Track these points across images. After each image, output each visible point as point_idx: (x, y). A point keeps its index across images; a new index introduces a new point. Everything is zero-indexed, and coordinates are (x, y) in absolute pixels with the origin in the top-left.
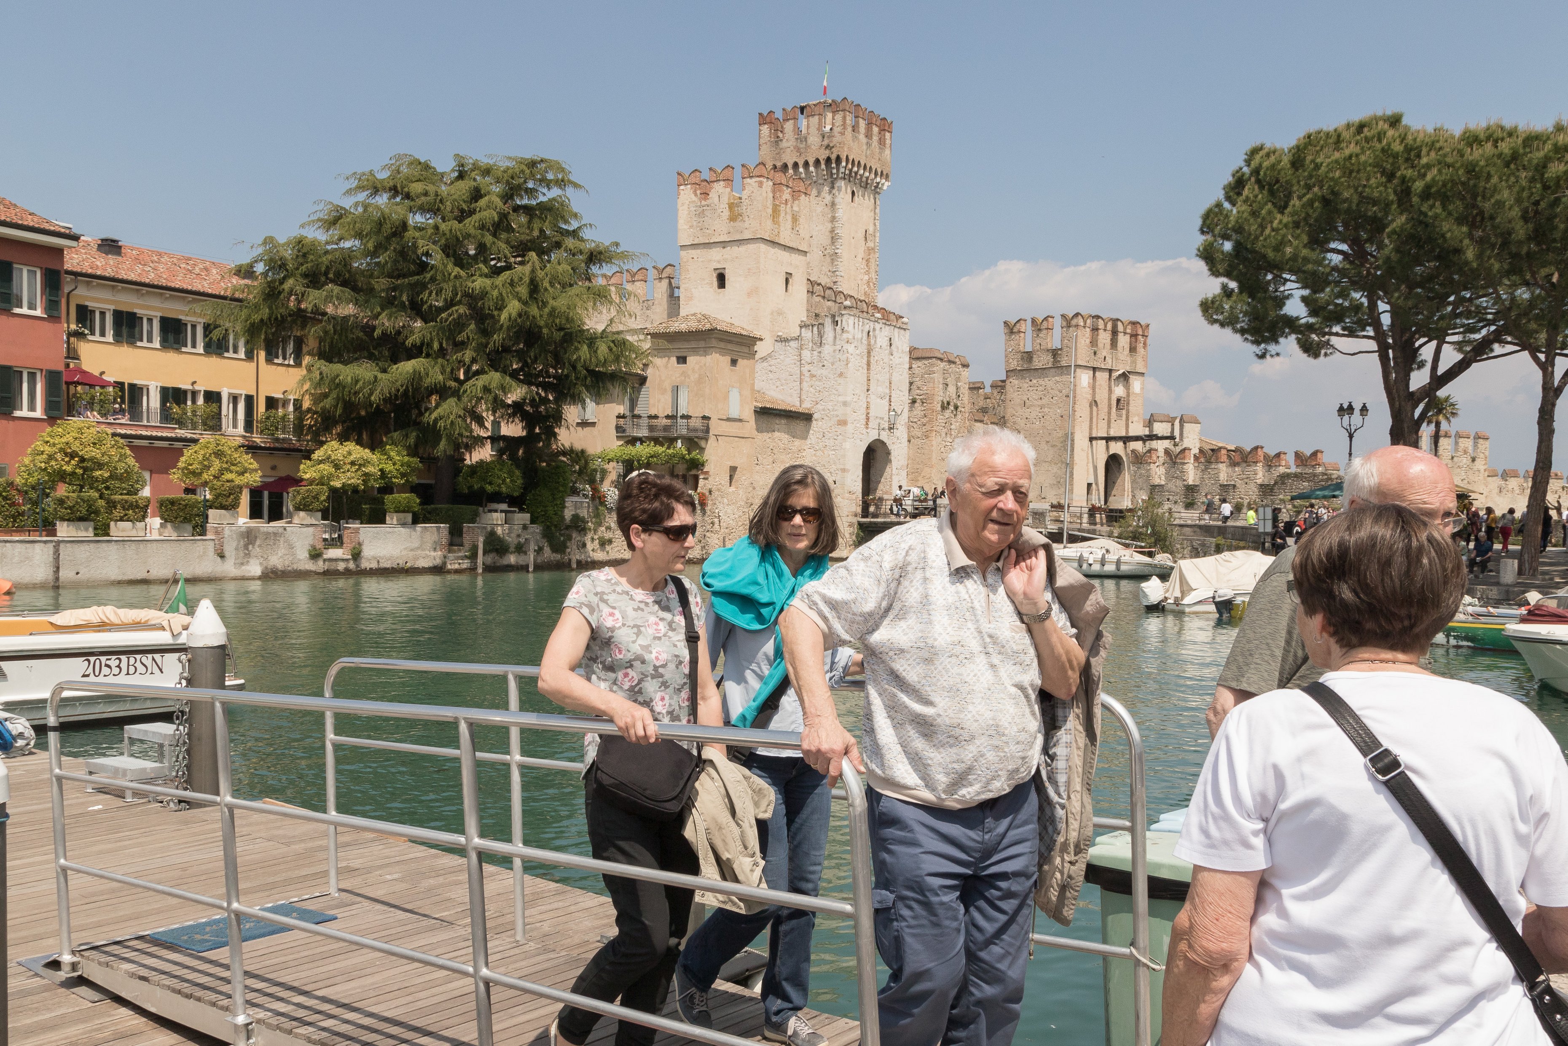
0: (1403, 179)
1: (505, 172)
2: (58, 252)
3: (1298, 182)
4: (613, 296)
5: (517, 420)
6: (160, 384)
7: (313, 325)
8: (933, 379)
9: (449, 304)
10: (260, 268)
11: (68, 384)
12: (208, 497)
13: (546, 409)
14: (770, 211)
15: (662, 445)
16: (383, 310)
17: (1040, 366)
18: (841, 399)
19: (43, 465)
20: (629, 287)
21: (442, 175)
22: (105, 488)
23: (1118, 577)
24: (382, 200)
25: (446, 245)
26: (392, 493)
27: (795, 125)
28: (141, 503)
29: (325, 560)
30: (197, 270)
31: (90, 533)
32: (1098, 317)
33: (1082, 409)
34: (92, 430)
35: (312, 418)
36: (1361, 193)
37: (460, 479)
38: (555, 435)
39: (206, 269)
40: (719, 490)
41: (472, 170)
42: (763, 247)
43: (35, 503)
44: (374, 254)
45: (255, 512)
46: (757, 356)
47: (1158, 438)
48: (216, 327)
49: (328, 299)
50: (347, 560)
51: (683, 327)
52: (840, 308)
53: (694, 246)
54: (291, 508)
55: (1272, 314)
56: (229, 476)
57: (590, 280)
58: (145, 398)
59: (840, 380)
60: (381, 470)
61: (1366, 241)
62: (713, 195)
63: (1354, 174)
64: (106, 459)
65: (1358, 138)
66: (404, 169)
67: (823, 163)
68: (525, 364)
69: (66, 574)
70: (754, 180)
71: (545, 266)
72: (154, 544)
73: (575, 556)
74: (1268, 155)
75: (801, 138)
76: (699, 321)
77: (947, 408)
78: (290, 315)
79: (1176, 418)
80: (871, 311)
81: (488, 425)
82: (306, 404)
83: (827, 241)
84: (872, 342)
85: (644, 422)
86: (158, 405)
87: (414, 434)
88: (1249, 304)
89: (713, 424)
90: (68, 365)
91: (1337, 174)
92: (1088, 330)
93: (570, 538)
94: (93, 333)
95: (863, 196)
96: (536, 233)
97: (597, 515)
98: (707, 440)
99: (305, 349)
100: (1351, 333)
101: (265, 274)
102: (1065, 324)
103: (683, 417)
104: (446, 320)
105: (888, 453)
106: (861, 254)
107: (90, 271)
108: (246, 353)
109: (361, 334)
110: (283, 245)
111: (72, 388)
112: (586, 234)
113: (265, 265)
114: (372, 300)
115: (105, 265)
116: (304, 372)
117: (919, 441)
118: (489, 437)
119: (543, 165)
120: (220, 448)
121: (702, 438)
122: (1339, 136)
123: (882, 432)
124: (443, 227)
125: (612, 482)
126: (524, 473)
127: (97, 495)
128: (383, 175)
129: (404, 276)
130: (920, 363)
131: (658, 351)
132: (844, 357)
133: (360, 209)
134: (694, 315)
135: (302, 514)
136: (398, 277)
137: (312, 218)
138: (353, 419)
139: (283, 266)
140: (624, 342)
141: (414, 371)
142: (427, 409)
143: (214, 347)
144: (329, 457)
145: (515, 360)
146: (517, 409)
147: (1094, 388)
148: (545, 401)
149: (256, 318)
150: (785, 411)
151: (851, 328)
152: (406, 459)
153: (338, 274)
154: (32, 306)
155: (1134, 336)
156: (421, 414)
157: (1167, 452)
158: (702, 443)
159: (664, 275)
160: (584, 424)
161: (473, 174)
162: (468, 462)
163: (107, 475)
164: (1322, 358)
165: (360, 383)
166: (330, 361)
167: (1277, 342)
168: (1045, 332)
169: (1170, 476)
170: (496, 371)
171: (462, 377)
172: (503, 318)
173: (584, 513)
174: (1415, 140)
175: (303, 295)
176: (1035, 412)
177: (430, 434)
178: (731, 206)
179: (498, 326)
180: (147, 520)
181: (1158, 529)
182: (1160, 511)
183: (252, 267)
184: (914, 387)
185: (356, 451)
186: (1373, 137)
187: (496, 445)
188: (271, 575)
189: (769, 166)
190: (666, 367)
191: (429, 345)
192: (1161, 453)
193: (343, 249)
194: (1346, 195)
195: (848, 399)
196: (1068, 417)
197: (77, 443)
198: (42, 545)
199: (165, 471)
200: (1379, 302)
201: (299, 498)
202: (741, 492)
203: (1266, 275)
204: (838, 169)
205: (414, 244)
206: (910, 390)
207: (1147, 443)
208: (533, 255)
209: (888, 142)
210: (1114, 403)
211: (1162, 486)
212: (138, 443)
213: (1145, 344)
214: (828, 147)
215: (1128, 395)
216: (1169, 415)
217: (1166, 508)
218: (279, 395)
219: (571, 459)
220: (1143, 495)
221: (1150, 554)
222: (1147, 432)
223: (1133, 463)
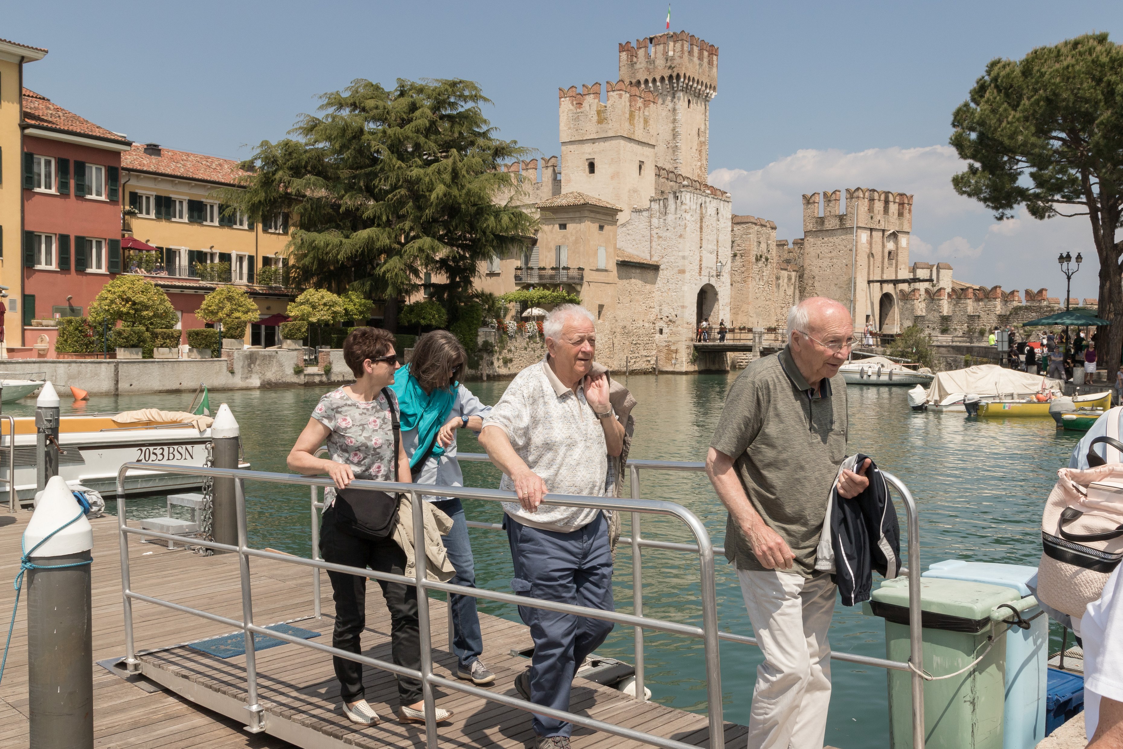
0: (1109, 83)
1: (434, 90)
2: (117, 154)
3: (1028, 87)
4: (513, 181)
5: (443, 272)
6: (188, 249)
7: (297, 204)
8: (750, 238)
9: (394, 188)
10: (258, 164)
11: (124, 249)
12: (222, 329)
13: (464, 264)
14: (627, 116)
15: (549, 289)
16: (346, 192)
17: (830, 227)
18: (681, 254)
19: (107, 307)
21: (388, 94)
22: (150, 323)
23: (890, 385)
24: (345, 112)
25: (391, 145)
26: (353, 326)
27: (646, 52)
28: (176, 335)
29: (305, 375)
30: (214, 166)
31: (140, 356)
32: (874, 191)
33: (862, 260)
34: (141, 282)
35: (296, 272)
36: (1076, 94)
37: (402, 315)
38: (470, 283)
39: (220, 165)
41: (410, 90)
42: (622, 142)
43: (102, 335)
44: (340, 152)
45: (256, 341)
46: (618, 223)
47: (920, 281)
48: (228, 207)
49: (307, 185)
50: (321, 375)
51: (564, 202)
52: (679, 187)
53: (571, 142)
54: (281, 337)
55: (1008, 187)
56: (237, 314)
57: (495, 168)
58: (177, 259)
59: (680, 240)
60: (345, 309)
61: (1080, 130)
62: (586, 104)
63: (1071, 80)
64: (150, 303)
65: (1074, 52)
66: (361, 90)
67: (666, 79)
68: (449, 231)
69: (123, 386)
70: (615, 93)
71: (463, 159)
72: (185, 364)
73: (486, 371)
74: (1004, 67)
75: (650, 61)
76: (575, 198)
77: (760, 260)
78: (280, 197)
79: (933, 266)
80: (702, 188)
81: (422, 275)
82: (292, 262)
83: (669, 136)
84: (704, 211)
85: (536, 272)
86: (187, 264)
87: (369, 283)
88: (990, 179)
89: (586, 273)
90: (123, 236)
91: (1058, 80)
92: (866, 200)
93: (482, 358)
94: (141, 212)
95: (697, 103)
96: (456, 135)
97: (502, 341)
98: (581, 285)
99: (290, 222)
100: (1069, 200)
101: (262, 168)
102: (848, 196)
103: (564, 268)
104: (392, 199)
105: (716, 294)
106: (695, 146)
107: (139, 168)
108: (249, 225)
109: (330, 211)
110: (275, 147)
111: (126, 252)
112: (493, 135)
113: (262, 162)
114: (339, 186)
115: (149, 163)
116: (290, 238)
117: (738, 285)
118: (422, 285)
119: (461, 85)
120: (231, 294)
121: (578, 284)
122: (1059, 51)
123: (712, 279)
124: (389, 131)
125: (512, 317)
126: (448, 311)
127: (144, 328)
128: (346, 95)
129: (361, 168)
130: (739, 227)
131: (546, 220)
132: (683, 223)
133: (330, 120)
134: (572, 193)
135: (289, 341)
136: (357, 169)
137: (296, 126)
138: (325, 272)
139: (275, 162)
140: (521, 214)
141: (369, 237)
142: (378, 265)
143: (226, 220)
144: (308, 300)
145: (441, 228)
146: (443, 263)
147: (871, 244)
148: (463, 258)
149: (256, 199)
150: (639, 263)
151: (688, 201)
152: (363, 301)
153: (314, 167)
154: (99, 194)
155: (901, 204)
156: (374, 268)
157: (927, 291)
158: (578, 288)
159: (550, 164)
160: (492, 274)
161: (411, 93)
162: (407, 303)
163: (151, 314)
164: (1046, 219)
165: (330, 246)
166: (308, 230)
167: (1011, 208)
168: (833, 202)
169: (929, 310)
170: (428, 236)
171: (403, 241)
172: (432, 197)
173: (492, 340)
174: (1118, 53)
175: (289, 183)
176: (826, 263)
177: (380, 283)
178: (599, 113)
179: (429, 203)
180: (180, 346)
181: (920, 349)
182: (922, 335)
183: (253, 163)
184: (735, 244)
185: (329, 296)
186: (1086, 51)
187: (428, 290)
188: (267, 386)
189: (627, 82)
190: (551, 232)
191: (380, 218)
192: (922, 292)
193: (318, 149)
194: (1065, 95)
195: (686, 254)
196: (851, 266)
197: (130, 291)
198: (106, 365)
199: (192, 311)
200: (1090, 177)
201: (287, 330)
202: (607, 323)
203: (1003, 157)
204: (678, 84)
205: (369, 144)
206: (732, 247)
207: (912, 285)
208: (454, 151)
209: (715, 63)
210: (886, 255)
211: (923, 317)
212: (172, 291)
213: (910, 210)
214: (670, 67)
215: (897, 249)
216: (928, 264)
217: (927, 332)
218: (272, 256)
219: (483, 300)
220: (908, 323)
221: (915, 368)
222: (911, 276)
223: (901, 300)
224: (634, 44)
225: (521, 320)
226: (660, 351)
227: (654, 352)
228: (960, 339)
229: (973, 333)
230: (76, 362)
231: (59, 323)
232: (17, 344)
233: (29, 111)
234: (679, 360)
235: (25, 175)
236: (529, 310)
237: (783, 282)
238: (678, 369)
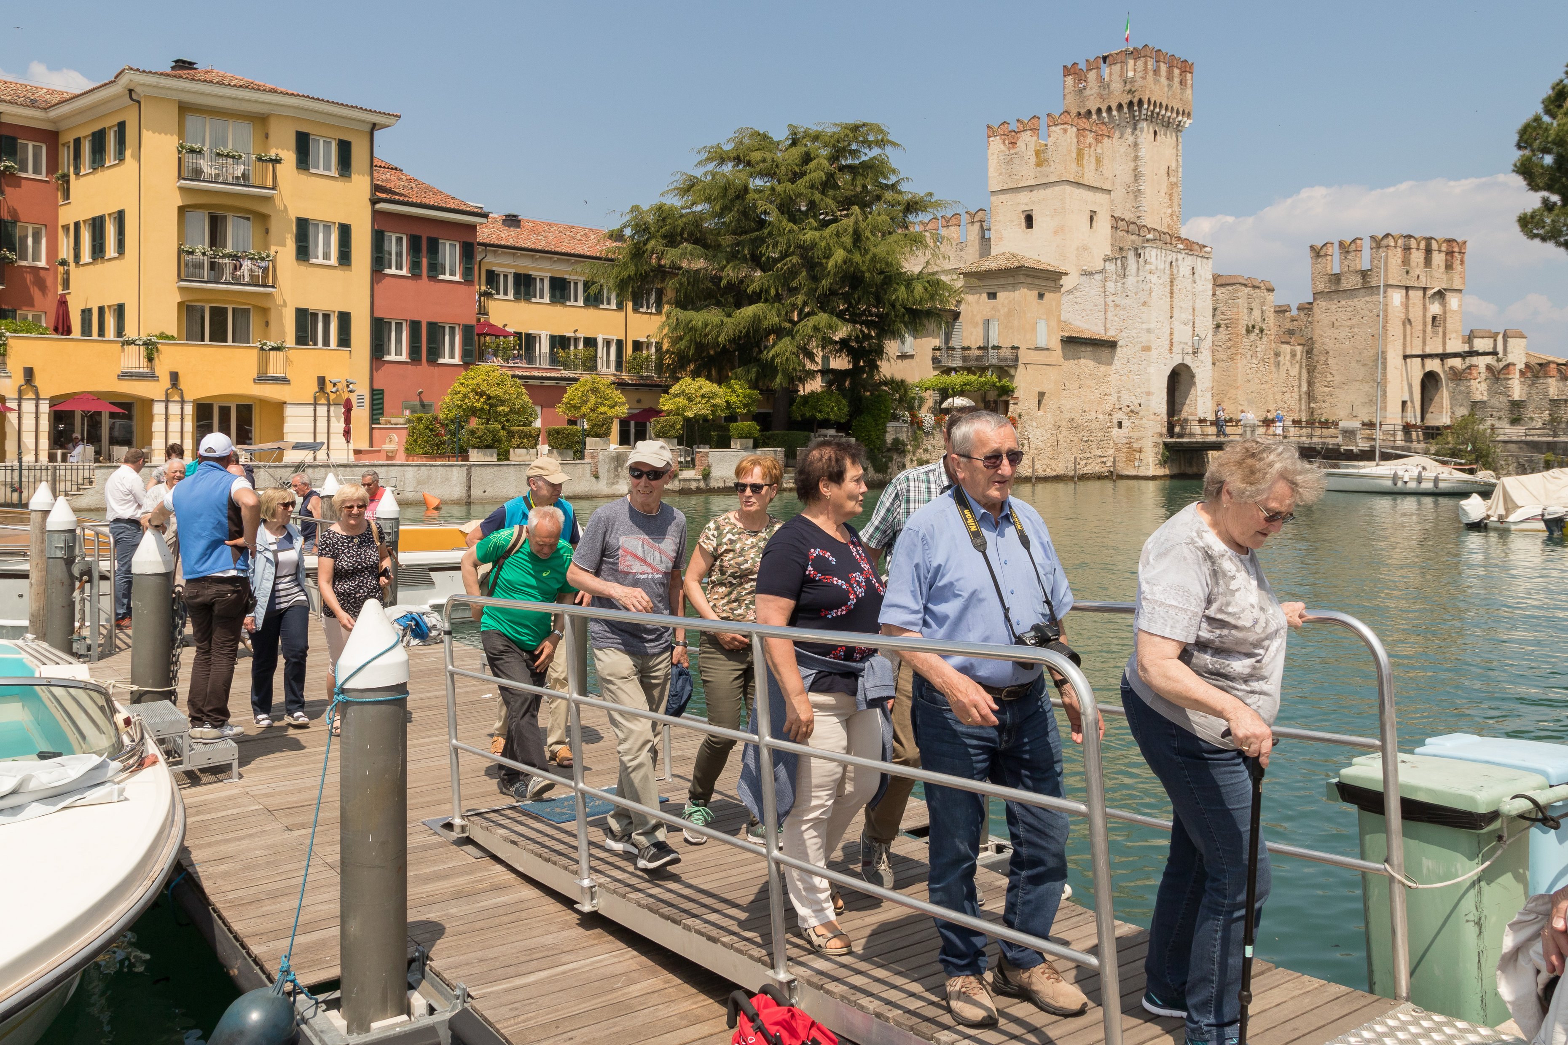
1: (831, 137)
2: (472, 228)
4: (928, 241)
5: (843, 355)
6: (549, 333)
7: (671, 279)
8: (1238, 304)
9: (784, 255)
10: (628, 232)
11: (479, 335)
12: (586, 427)
13: (870, 345)
14: (1074, 155)
15: (974, 374)
16: (728, 263)
17: (1349, 287)
18: (1144, 326)
19: (459, 403)
20: (944, 232)
21: (778, 143)
22: (506, 421)
23: (1436, 494)
24: (728, 168)
25: (781, 204)
26: (736, 421)
27: (1098, 74)
28: (534, 433)
29: (680, 481)
30: (579, 237)
31: (495, 458)
32: (1410, 237)
33: (1395, 328)
34: (497, 373)
35: (670, 358)
37: (794, 408)
38: (877, 367)
39: (586, 235)
40: (1028, 414)
41: (804, 137)
42: (1068, 188)
43: (454, 434)
44: (721, 215)
45: (624, 440)
46: (1063, 290)
47: (1478, 354)
48: (593, 283)
49: (683, 255)
50: (698, 480)
51: (993, 266)
52: (1143, 242)
53: (1003, 191)
56: (602, 409)
58: (537, 345)
59: (1144, 309)
62: (1021, 144)
64: (507, 397)
66: (746, 141)
67: (1125, 107)
68: (851, 305)
69: (476, 492)
70: (1059, 127)
71: (867, 218)
75: (1104, 85)
76: (1008, 260)
77: (1252, 332)
78: (652, 271)
79: (1497, 334)
80: (1174, 242)
81: (819, 360)
82: (665, 347)
83: (1129, 178)
84: (1175, 271)
85: (958, 353)
86: (548, 351)
87: (755, 369)
89: (1021, 353)
90: (479, 320)
92: (1399, 250)
93: (891, 459)
94: (498, 293)
95: (1165, 135)
96: (859, 189)
97: (915, 438)
98: (1016, 368)
99: (664, 299)
101: (632, 237)
102: (1374, 245)
103: (994, 348)
104: (782, 269)
105: (1193, 376)
106: (1164, 189)
107: (496, 242)
108: (617, 305)
109: (710, 285)
110: (647, 212)
111: (482, 338)
112: (904, 187)
113: (632, 230)
114: (719, 255)
115: (508, 236)
116: (664, 318)
117: (1224, 364)
118: (819, 371)
119: (865, 129)
120: (596, 385)
121: (1011, 367)
123: (1186, 357)
124: (779, 188)
125: (929, 408)
126: (850, 402)
127: (500, 426)
128: (728, 147)
129: (746, 233)
130: (1223, 290)
131: (970, 289)
132: (1147, 287)
133: (709, 178)
134: (1004, 254)
136: (741, 234)
137: (670, 187)
138: (703, 358)
139: (647, 229)
140: (938, 282)
141: (755, 314)
142: (766, 347)
143: (592, 299)
144: (684, 391)
145: (841, 302)
146: (844, 344)
147: (1407, 307)
148: (868, 337)
149: (625, 274)
150: (1090, 339)
151: (1153, 259)
152: (748, 391)
153: (691, 234)
154: (452, 273)
155: (1450, 253)
156: (761, 352)
157: (1489, 368)
158: (1012, 372)
159: (976, 219)
160: (903, 357)
161: (804, 141)
162: (801, 393)
163: (507, 410)
165: (709, 327)
166: (684, 308)
168: (1353, 254)
169: (1492, 392)
170: (825, 312)
171: (796, 319)
172: (830, 265)
173: (903, 437)
175: (663, 254)
176: (1343, 333)
177: (768, 369)
178: (1037, 153)
179: (826, 273)
181: (1479, 445)
182: (1481, 427)
183: (622, 232)
184: (1217, 312)
185: (708, 386)
187: (826, 377)
189: (1074, 113)
190: (978, 302)
191: (767, 292)
192: (1483, 368)
193: (695, 212)
195: (1152, 326)
196: (1380, 336)
197: (485, 384)
198: (458, 468)
199: (553, 406)
201: (659, 426)
202: (1049, 415)
204: (1140, 112)
205: (754, 205)
206: (1214, 316)
207: (1467, 360)
208: (856, 209)
209: (1189, 82)
210: (1429, 321)
211: (1484, 402)
212: (532, 382)
213: (1462, 261)
214: (1130, 91)
215: (1445, 312)
216: (1490, 331)
217: (1488, 423)
218: (643, 339)
219: (892, 389)
220: (1463, 411)
221: (1471, 472)
222: (1466, 348)
223: (1452, 380)
224: (1083, 65)
225: (939, 411)
226: (1118, 450)
227: (1111, 452)
228: (1538, 432)
229: (1559, 423)
230: (425, 465)
231: (409, 421)
232: (365, 446)
233: (380, 183)
234: (1144, 462)
235: (376, 255)
236: (950, 400)
237: (1285, 359)
238: (1142, 472)
